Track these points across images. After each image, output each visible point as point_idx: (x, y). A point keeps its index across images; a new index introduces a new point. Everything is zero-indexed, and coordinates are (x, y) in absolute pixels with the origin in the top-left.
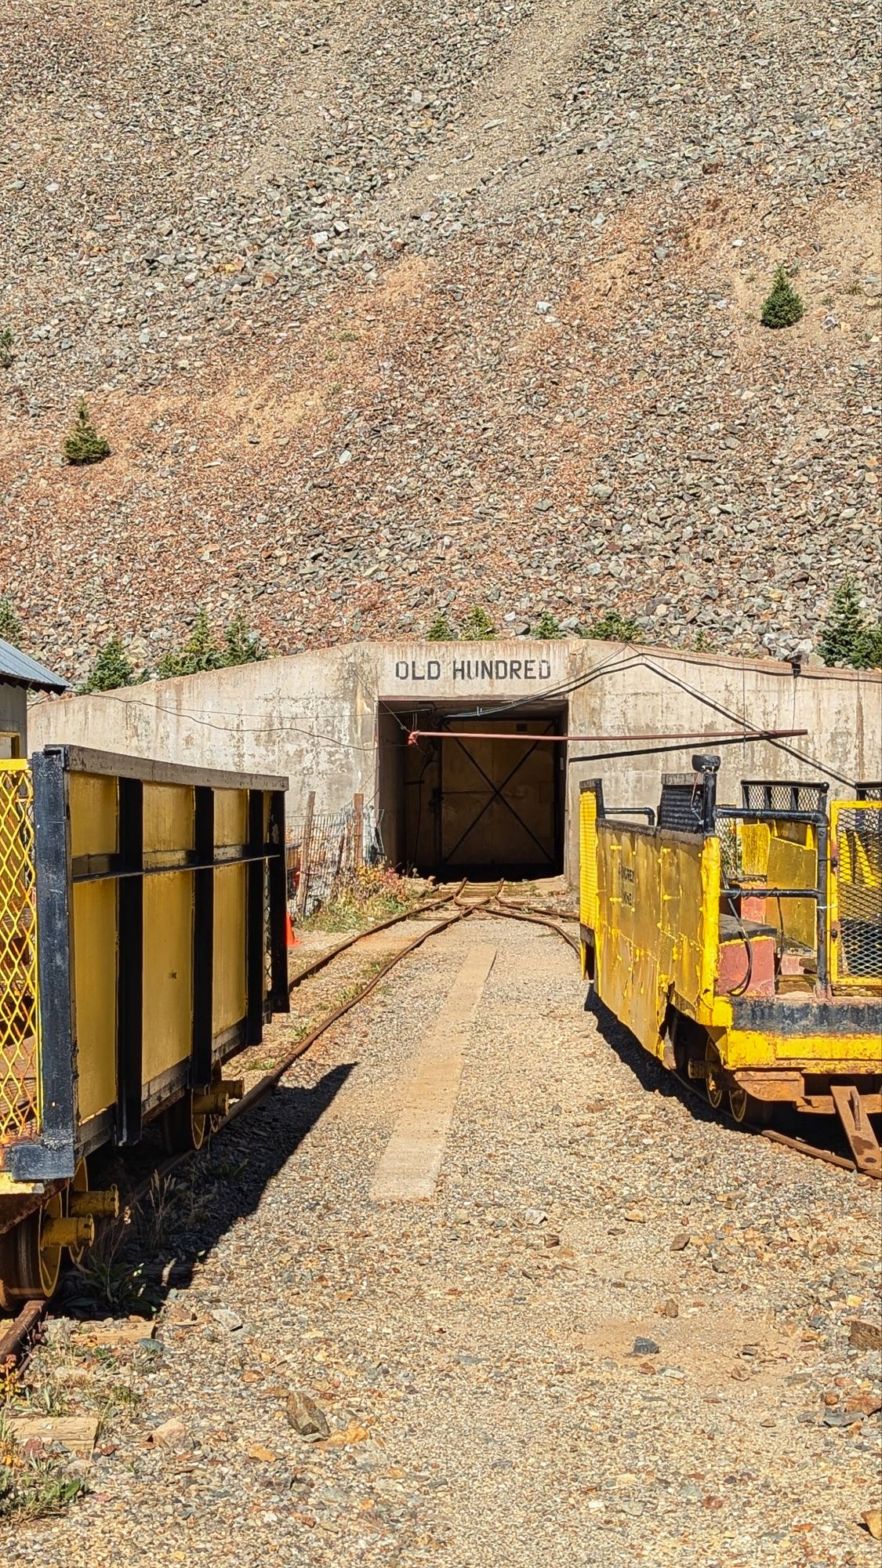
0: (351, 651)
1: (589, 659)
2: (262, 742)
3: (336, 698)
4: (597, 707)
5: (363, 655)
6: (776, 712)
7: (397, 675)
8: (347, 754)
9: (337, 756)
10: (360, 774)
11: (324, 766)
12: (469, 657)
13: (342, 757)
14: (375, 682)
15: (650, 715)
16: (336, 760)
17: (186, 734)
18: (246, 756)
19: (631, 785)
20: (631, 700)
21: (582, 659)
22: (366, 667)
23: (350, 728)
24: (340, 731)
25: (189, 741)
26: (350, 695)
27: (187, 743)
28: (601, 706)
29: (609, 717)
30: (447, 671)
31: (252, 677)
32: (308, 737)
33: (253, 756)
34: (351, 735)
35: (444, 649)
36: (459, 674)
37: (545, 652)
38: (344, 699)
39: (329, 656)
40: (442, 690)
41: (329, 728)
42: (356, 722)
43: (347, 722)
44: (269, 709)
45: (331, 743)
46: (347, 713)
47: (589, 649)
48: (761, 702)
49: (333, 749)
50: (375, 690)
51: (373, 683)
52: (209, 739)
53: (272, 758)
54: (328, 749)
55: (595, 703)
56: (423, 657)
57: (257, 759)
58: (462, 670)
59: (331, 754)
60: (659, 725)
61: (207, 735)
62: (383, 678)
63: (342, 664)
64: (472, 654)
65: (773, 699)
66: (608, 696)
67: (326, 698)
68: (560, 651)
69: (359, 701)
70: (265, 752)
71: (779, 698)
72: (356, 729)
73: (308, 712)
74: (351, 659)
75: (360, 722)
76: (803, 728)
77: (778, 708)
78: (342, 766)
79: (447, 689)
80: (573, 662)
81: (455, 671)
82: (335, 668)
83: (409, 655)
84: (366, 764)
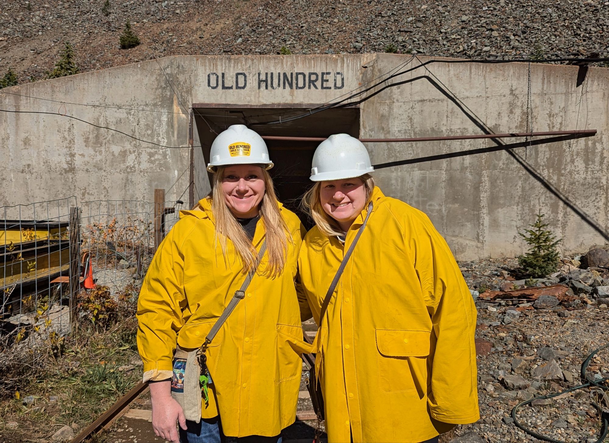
0: (168, 63)
1: (380, 71)
2: (91, 144)
3: (155, 105)
4: (386, 113)
5: (178, 67)
6: (561, 114)
7: (209, 85)
8: (165, 155)
9: (156, 157)
10: (176, 172)
11: (145, 165)
12: (272, 70)
13: (160, 157)
14: (189, 91)
15: (435, 120)
16: (156, 160)
17: (23, 135)
18: (77, 156)
19: (416, 184)
20: (418, 107)
21: (373, 71)
22: (181, 78)
23: (167, 132)
24: (158, 135)
25: (26, 142)
26: (168, 102)
27: (25, 144)
28: (390, 112)
29: (396, 123)
30: (252, 82)
31: (81, 85)
32: (131, 139)
33: (83, 155)
34: (168, 138)
35: (250, 62)
36: (263, 85)
37: (339, 65)
38: (162, 106)
39: (149, 68)
40: (248, 98)
41: (149, 132)
42: (172, 127)
43: (164, 127)
44: (96, 114)
45: (150, 145)
46: (164, 118)
47: (379, 62)
48: (546, 105)
49: (153, 151)
50: (190, 98)
51: (187, 92)
52: (44, 141)
53: (99, 157)
54: (149, 150)
55: (384, 110)
56: (232, 69)
57: (87, 159)
58: (266, 81)
59: (151, 155)
60: (444, 129)
61: (42, 137)
62: (196, 88)
63: (160, 75)
64: (275, 66)
65: (560, 102)
66: (396, 104)
67: (146, 105)
68: (353, 65)
69: (176, 108)
70: (93, 153)
71: (567, 100)
72: (173, 132)
73: (131, 117)
74: (168, 71)
75: (176, 126)
76: (591, 128)
77: (565, 110)
78: (160, 165)
79: (253, 98)
80: (364, 74)
81: (260, 81)
82: (153, 78)
83: (219, 67)
84: (182, 164)
